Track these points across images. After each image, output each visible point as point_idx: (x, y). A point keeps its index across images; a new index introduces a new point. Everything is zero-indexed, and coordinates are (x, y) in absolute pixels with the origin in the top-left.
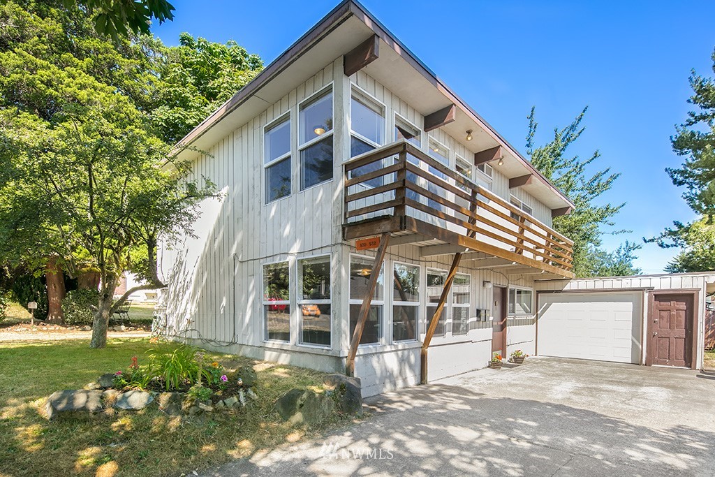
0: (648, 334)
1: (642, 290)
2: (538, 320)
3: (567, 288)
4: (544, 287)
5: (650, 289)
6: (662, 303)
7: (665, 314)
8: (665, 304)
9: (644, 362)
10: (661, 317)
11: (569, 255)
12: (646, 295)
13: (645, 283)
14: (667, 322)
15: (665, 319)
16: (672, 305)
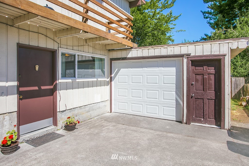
0: (188, 95)
1: (182, 56)
2: (113, 82)
3: (130, 56)
4: (115, 55)
5: (188, 55)
6: (197, 68)
7: (199, 77)
8: (199, 69)
9: (185, 121)
10: (197, 81)
11: (129, 28)
12: (185, 60)
13: (184, 50)
14: (201, 85)
15: (200, 83)
16: (205, 69)
